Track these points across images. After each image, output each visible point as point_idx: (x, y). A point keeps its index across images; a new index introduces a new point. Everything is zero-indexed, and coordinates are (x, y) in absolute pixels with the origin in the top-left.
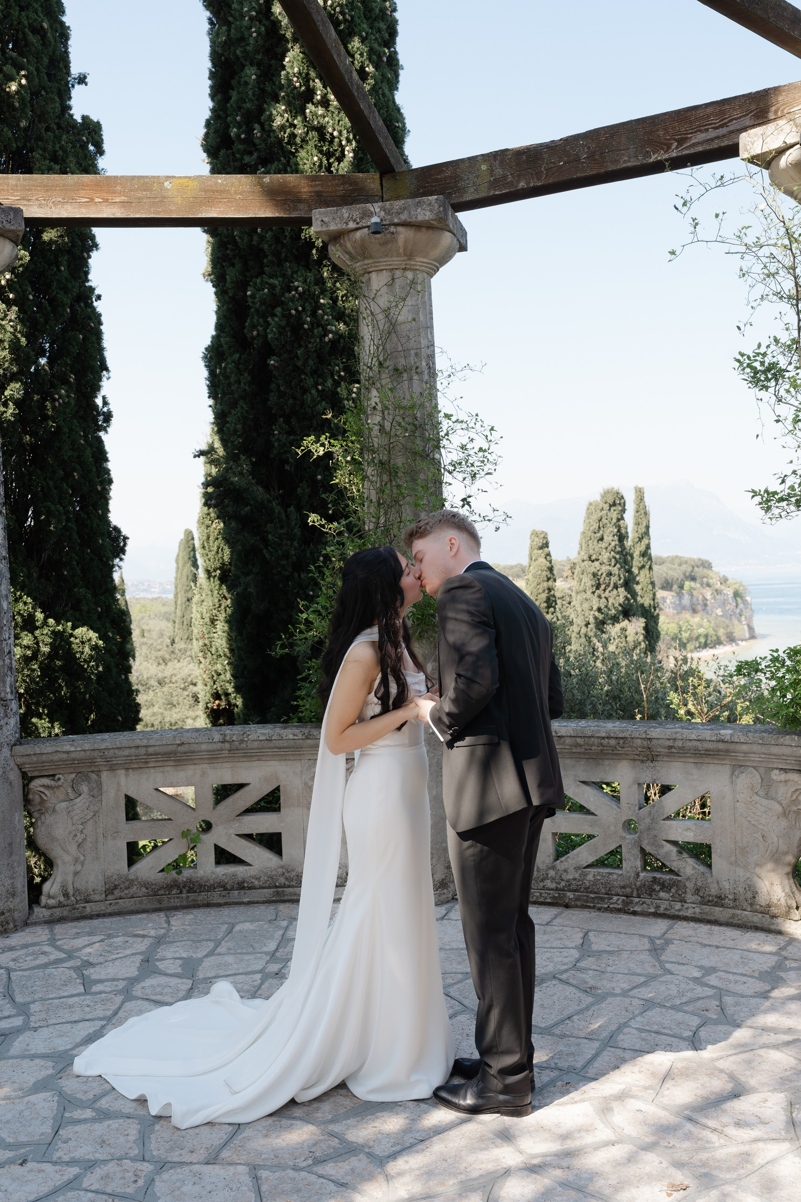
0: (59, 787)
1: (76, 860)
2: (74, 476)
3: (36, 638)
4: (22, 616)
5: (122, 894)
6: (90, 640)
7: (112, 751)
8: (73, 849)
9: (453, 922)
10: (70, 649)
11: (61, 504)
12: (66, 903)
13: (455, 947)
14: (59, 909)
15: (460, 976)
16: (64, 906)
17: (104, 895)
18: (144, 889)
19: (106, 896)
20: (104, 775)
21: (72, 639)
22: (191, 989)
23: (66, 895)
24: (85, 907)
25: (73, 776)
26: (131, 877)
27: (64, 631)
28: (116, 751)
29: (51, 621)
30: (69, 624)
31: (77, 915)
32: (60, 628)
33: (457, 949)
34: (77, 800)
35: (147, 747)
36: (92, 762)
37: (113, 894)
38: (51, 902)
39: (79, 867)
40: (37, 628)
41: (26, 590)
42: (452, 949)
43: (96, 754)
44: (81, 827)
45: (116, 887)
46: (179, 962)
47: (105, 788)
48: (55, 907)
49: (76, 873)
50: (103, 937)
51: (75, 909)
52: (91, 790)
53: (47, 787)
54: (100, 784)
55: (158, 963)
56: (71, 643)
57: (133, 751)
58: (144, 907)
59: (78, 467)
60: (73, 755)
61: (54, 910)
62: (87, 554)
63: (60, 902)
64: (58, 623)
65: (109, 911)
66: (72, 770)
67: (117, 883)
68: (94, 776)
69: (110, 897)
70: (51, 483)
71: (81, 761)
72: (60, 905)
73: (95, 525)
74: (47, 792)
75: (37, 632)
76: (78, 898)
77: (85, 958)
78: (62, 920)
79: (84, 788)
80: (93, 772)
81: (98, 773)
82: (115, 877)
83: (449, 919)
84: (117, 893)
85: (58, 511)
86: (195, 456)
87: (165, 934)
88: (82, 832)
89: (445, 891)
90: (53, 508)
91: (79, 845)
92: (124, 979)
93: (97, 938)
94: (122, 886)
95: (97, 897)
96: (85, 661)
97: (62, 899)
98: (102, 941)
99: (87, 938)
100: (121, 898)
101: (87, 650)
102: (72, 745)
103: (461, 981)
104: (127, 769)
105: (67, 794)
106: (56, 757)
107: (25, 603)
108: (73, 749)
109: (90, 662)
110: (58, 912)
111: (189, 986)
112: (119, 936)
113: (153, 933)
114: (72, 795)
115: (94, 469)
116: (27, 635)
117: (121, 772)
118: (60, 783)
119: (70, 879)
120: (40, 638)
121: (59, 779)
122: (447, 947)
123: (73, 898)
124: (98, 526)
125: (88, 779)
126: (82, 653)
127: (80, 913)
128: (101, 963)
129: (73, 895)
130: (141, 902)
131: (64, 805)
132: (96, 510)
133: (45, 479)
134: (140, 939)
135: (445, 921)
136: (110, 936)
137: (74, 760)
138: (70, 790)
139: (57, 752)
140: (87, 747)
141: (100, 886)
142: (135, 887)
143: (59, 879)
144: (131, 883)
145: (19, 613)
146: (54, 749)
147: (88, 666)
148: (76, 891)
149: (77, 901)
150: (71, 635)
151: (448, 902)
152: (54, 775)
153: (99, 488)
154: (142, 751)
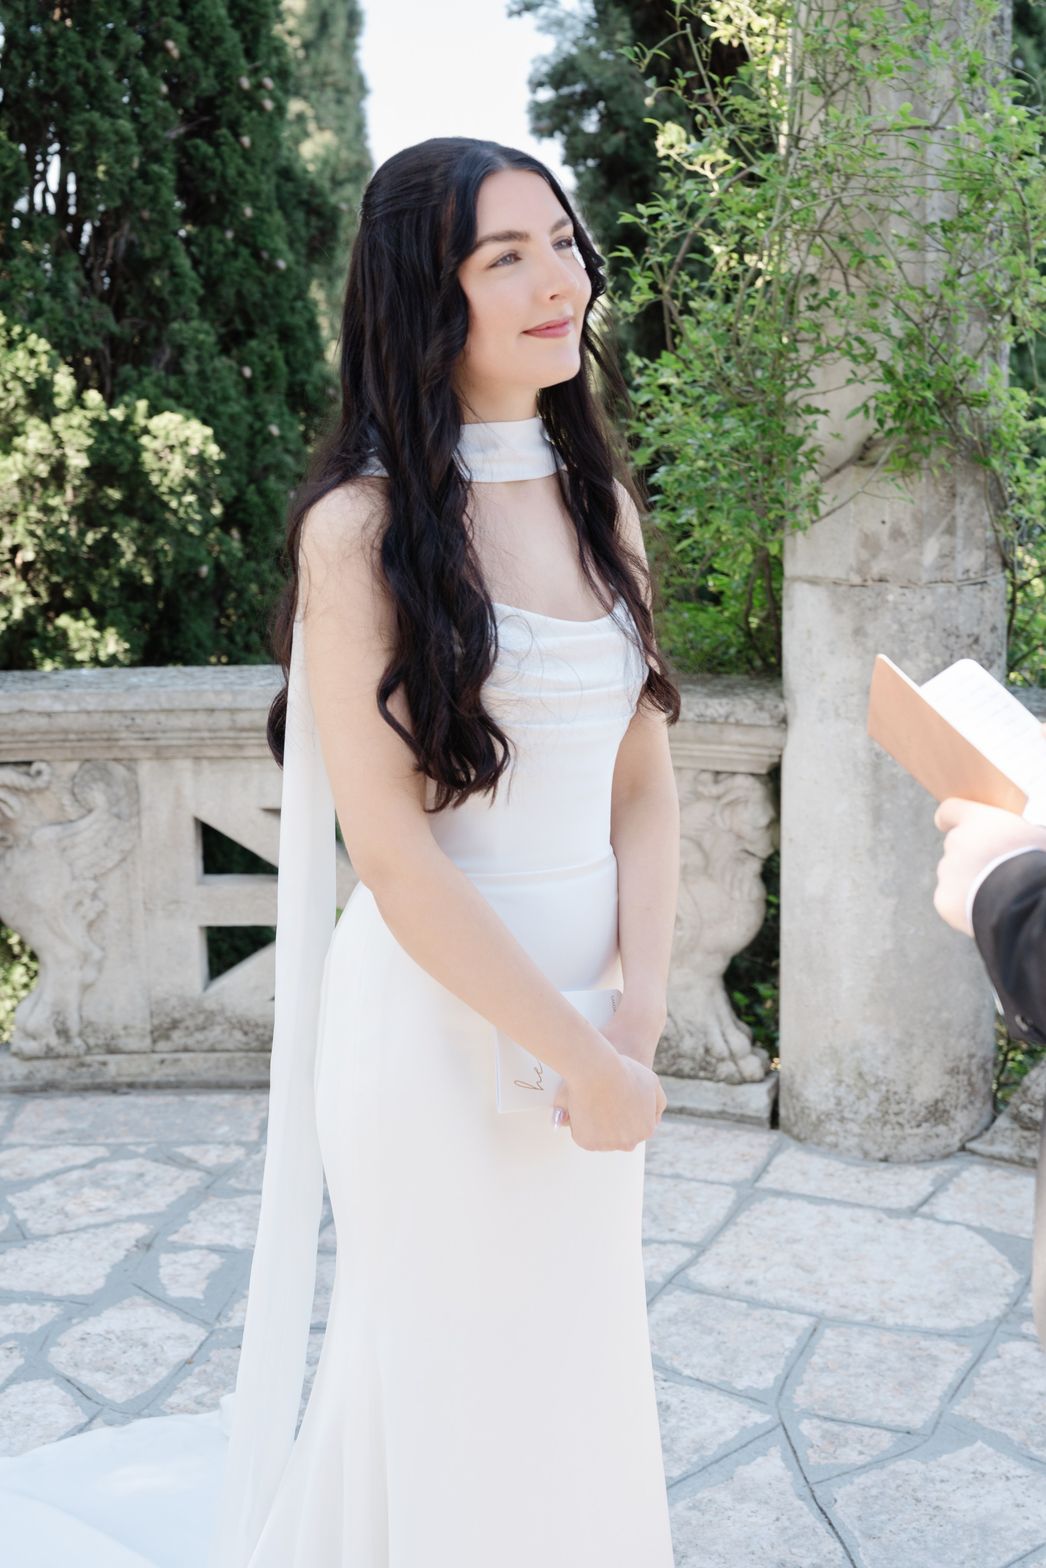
0: (40, 791)
1: (85, 958)
2: (167, 51)
3: (56, 435)
4: (25, 384)
5: (191, 1042)
6: (185, 443)
7: (151, 717)
8: (76, 932)
9: (938, 1228)
10: (137, 463)
11: (135, 117)
12: (62, 1050)
13: (911, 1321)
14: (48, 1063)
15: (886, 1440)
16: (58, 1057)
17: (147, 1042)
18: (238, 1035)
19: (154, 1041)
20: (146, 769)
21: (145, 440)
22: (189, 1362)
23: (63, 1033)
24: (104, 1064)
25: (74, 767)
26: (210, 1004)
27: (129, 420)
28: (162, 717)
29: (93, 397)
30: (142, 405)
31: (86, 1080)
32: (118, 413)
33: (914, 1330)
34: (83, 823)
35: (232, 711)
36: (111, 740)
37: (168, 1038)
38: (31, 1047)
39: (90, 974)
40: (57, 412)
41: (40, 321)
42: (899, 1329)
43: (115, 721)
44: (91, 885)
45: (175, 1024)
46: (215, 1261)
47: (146, 798)
48: (37, 1058)
49: (86, 987)
50: (102, 1152)
51: (82, 1065)
52: (113, 801)
53: (15, 790)
54: (134, 790)
55: (164, 1259)
56: (137, 451)
57: (201, 719)
58: (235, 1075)
59: (182, 30)
60: (62, 722)
61: (36, 1064)
62: (222, 241)
63: (49, 1049)
64: (111, 401)
65: (155, 1077)
66: (69, 754)
67: (177, 1015)
68: (120, 771)
69: (162, 1045)
70: (109, 69)
71: (83, 736)
72: (50, 1054)
73: (231, 172)
74: (12, 800)
75: (59, 422)
76: (92, 1041)
77: (21, 1214)
78: (49, 1088)
79: (98, 796)
80: (116, 760)
81: (131, 763)
82: (173, 1002)
83: (931, 1217)
84: (178, 1037)
85: (117, 132)
86: (511, 14)
87: (238, 1164)
88: (95, 896)
89: (942, 1129)
90: (104, 125)
91: (91, 925)
92: (58, 1301)
93: (85, 1154)
94: (190, 1023)
95: (132, 1043)
96: (172, 491)
97: (54, 1040)
98: (90, 1165)
99: (65, 1151)
100: (186, 1050)
101: (177, 467)
102: (56, 698)
103: (879, 1463)
104: (197, 759)
105: (62, 807)
106: (22, 724)
107: (32, 353)
108: (58, 707)
109: (184, 493)
110: (45, 1070)
111: (186, 1352)
112: (133, 1155)
113: (211, 1156)
114: (72, 811)
115: (233, 37)
116: (37, 428)
117: (184, 765)
118: (40, 782)
119: (72, 997)
120: (65, 435)
121: (39, 773)
122: (890, 1320)
123: (78, 1042)
124: (241, 174)
125: (106, 776)
126: (165, 472)
127: (93, 1075)
128: (45, 1237)
129: (81, 1034)
130: (230, 1063)
131: (50, 833)
132: (237, 136)
133: (91, 56)
134: (173, 1171)
135: (918, 1223)
136: (118, 1152)
137: (66, 732)
138: (67, 800)
139: (21, 711)
140: (91, 703)
141: (142, 1023)
142: (218, 1030)
143: (48, 996)
144: (209, 1019)
145: (15, 377)
146: (16, 704)
147: (180, 504)
148: (87, 1026)
149: (89, 1050)
150: (146, 431)
151: (947, 1156)
152: (29, 763)
153: (246, 83)
154: (223, 720)
